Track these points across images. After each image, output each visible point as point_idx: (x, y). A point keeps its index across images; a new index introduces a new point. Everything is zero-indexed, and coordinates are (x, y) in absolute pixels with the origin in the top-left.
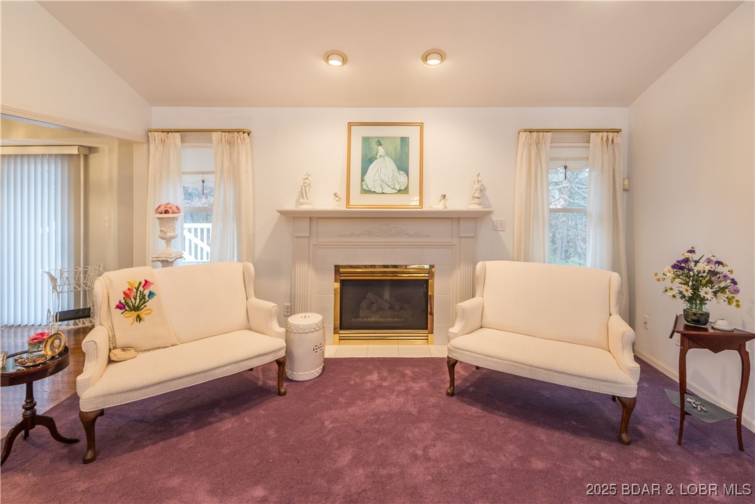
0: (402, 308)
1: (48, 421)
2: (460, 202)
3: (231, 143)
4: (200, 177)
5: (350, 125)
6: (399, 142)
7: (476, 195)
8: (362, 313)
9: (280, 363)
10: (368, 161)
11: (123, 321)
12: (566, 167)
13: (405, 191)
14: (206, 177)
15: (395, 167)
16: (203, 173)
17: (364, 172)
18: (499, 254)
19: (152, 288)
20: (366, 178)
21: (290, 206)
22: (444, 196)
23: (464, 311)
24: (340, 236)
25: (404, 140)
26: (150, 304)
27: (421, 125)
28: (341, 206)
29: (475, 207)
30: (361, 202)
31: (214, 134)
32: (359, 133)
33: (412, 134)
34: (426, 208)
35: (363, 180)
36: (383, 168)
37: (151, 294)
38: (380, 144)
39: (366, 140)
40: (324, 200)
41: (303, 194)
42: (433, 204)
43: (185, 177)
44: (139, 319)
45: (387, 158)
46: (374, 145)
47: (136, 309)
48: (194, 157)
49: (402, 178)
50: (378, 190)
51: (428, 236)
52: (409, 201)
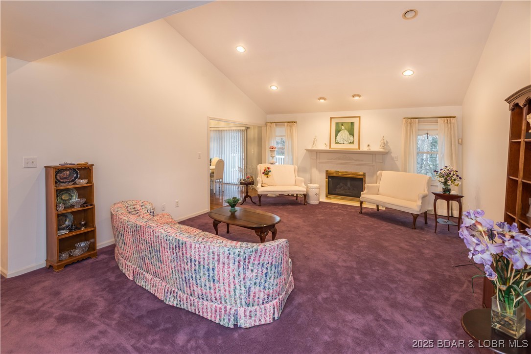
0: (353, 190)
1: (250, 197)
2: (376, 148)
3: (290, 126)
4: (281, 137)
5: (331, 118)
6: (350, 124)
7: (382, 145)
8: (337, 190)
9: (305, 195)
10: (338, 132)
11: (264, 177)
12: (427, 134)
13: (353, 143)
14: (283, 138)
15: (348, 134)
16: (282, 136)
17: (336, 136)
18: (394, 168)
19: (270, 170)
20: (337, 138)
21: (310, 148)
22: (369, 145)
24: (328, 159)
25: (352, 124)
26: (270, 173)
27: (359, 117)
28: (328, 148)
29: (382, 150)
30: (334, 146)
31: (285, 123)
32: (334, 122)
33: (356, 121)
34: (361, 150)
35: (336, 139)
36: (344, 134)
37: (270, 171)
38: (343, 125)
39: (337, 124)
40: (322, 146)
41: (314, 144)
42: (364, 148)
43: (277, 138)
44: (268, 177)
45: (345, 130)
46: (340, 125)
47: (267, 174)
48: (279, 131)
49: (351, 138)
50: (342, 142)
51: (363, 161)
52: (354, 147)
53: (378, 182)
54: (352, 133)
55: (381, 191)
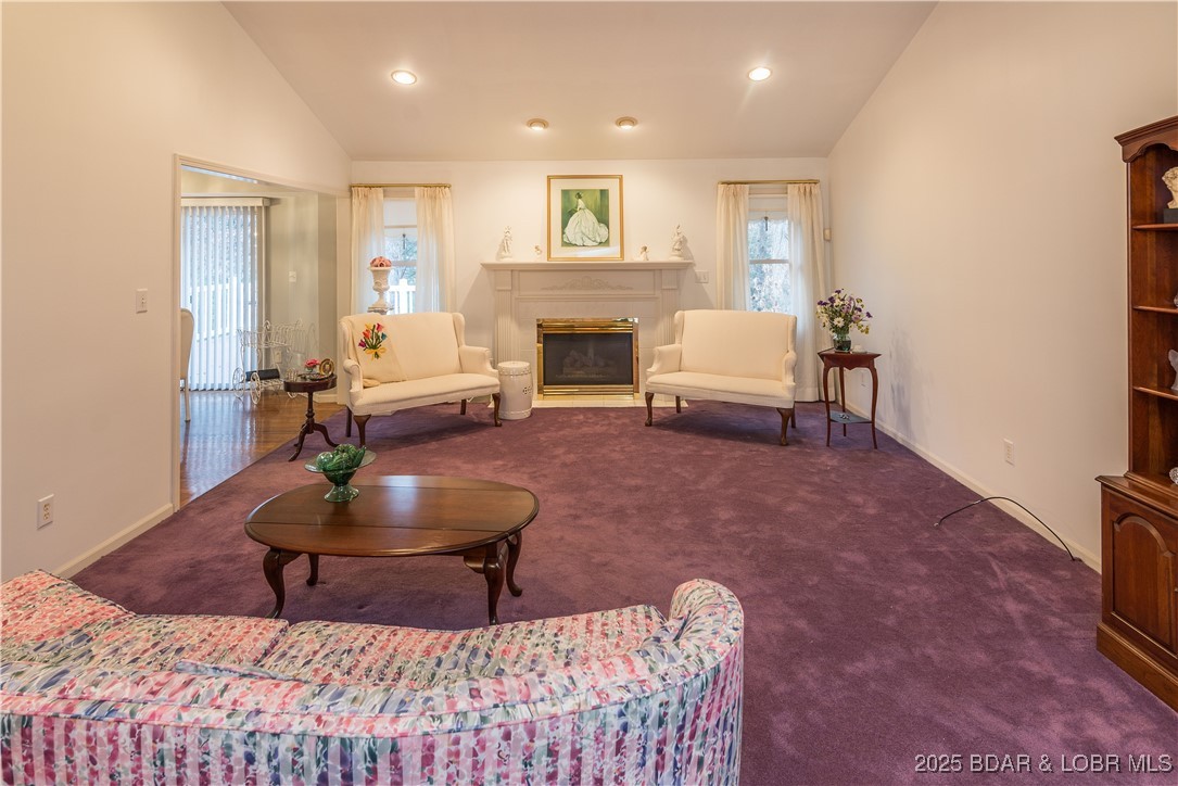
0: (607, 365)
2: (662, 254)
3: (434, 198)
4: (402, 231)
5: (549, 178)
6: (598, 194)
7: (676, 247)
8: (565, 370)
10: (568, 213)
11: (365, 355)
12: (766, 218)
13: (606, 243)
14: (406, 231)
15: (595, 220)
16: (404, 227)
17: (565, 224)
18: (702, 303)
19: (383, 331)
20: (567, 230)
21: (492, 260)
22: (645, 248)
23: (660, 353)
24: (543, 289)
25: (604, 193)
26: (384, 343)
27: (621, 178)
28: (542, 259)
29: (676, 259)
30: (562, 255)
31: (417, 190)
32: (558, 187)
33: (612, 187)
34: (627, 260)
35: (563, 233)
36: (584, 220)
37: (384, 336)
38: (580, 197)
39: (565, 193)
41: (504, 247)
42: (634, 256)
43: (386, 230)
44: (377, 355)
45: (587, 211)
46: (574, 198)
47: (374, 347)
48: (396, 211)
49: (603, 230)
50: (579, 242)
51: (631, 289)
52: (610, 253)
53: (677, 340)
54: (602, 218)
55: (686, 361)
